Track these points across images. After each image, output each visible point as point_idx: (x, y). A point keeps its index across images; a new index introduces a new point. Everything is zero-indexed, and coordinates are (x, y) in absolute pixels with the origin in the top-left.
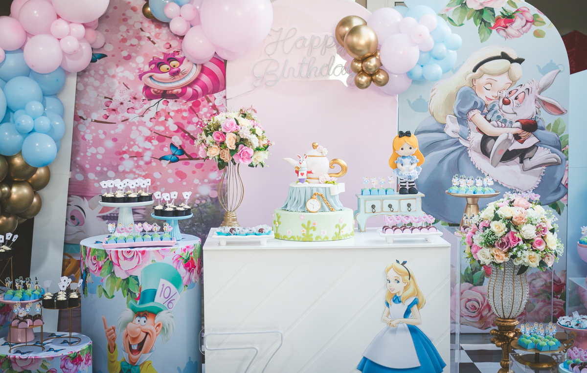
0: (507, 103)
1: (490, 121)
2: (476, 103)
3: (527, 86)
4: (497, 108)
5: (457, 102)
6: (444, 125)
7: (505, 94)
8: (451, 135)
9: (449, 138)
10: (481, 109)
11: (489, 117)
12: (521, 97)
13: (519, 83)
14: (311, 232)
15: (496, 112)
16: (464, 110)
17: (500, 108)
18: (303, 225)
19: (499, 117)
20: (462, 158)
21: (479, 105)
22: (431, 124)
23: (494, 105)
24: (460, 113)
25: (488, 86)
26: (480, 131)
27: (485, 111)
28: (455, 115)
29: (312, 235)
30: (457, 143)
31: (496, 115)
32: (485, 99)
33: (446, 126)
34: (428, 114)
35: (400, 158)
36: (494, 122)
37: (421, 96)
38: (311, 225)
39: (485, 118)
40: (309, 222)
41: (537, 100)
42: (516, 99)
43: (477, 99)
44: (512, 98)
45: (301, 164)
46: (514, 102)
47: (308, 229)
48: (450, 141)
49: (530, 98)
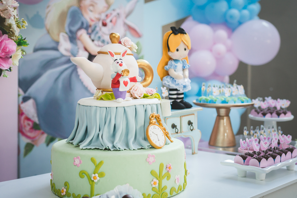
0: (104, 25)
1: (93, 41)
2: (82, 24)
3: (118, 11)
4: (97, 29)
5: (68, 21)
6: (57, 43)
7: (103, 16)
8: (64, 53)
9: (63, 56)
10: (87, 28)
11: (93, 36)
12: (114, 20)
13: (112, 7)
14: (165, 182)
15: (97, 33)
16: (74, 29)
17: (100, 29)
18: (152, 173)
19: (99, 38)
20: (74, 76)
21: (85, 25)
22: (47, 41)
23: (96, 27)
24: (71, 32)
25: (91, 8)
26: (86, 49)
27: (90, 30)
28: (66, 33)
29: (165, 187)
30: (69, 61)
31: (98, 35)
32: (89, 20)
33: (60, 44)
34: (44, 31)
35: (173, 62)
36: (96, 42)
37: (38, 12)
38: (164, 171)
39: (90, 37)
40: (161, 166)
41: (125, 24)
42: (111, 21)
43: (83, 19)
44: (108, 21)
45: (121, 65)
46: (110, 25)
47: (159, 177)
48: (63, 59)
49: (120, 22)
